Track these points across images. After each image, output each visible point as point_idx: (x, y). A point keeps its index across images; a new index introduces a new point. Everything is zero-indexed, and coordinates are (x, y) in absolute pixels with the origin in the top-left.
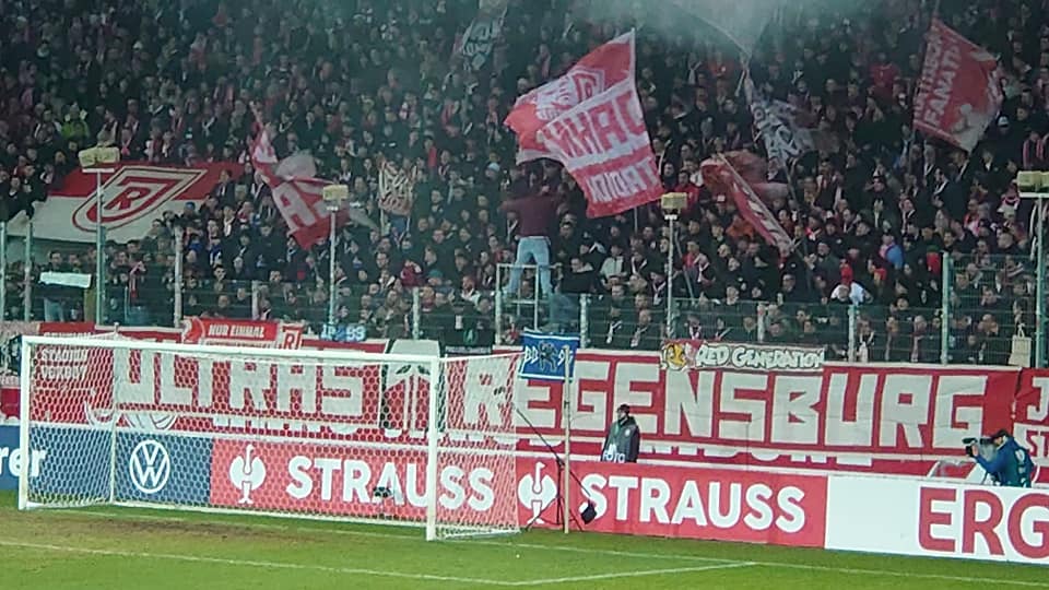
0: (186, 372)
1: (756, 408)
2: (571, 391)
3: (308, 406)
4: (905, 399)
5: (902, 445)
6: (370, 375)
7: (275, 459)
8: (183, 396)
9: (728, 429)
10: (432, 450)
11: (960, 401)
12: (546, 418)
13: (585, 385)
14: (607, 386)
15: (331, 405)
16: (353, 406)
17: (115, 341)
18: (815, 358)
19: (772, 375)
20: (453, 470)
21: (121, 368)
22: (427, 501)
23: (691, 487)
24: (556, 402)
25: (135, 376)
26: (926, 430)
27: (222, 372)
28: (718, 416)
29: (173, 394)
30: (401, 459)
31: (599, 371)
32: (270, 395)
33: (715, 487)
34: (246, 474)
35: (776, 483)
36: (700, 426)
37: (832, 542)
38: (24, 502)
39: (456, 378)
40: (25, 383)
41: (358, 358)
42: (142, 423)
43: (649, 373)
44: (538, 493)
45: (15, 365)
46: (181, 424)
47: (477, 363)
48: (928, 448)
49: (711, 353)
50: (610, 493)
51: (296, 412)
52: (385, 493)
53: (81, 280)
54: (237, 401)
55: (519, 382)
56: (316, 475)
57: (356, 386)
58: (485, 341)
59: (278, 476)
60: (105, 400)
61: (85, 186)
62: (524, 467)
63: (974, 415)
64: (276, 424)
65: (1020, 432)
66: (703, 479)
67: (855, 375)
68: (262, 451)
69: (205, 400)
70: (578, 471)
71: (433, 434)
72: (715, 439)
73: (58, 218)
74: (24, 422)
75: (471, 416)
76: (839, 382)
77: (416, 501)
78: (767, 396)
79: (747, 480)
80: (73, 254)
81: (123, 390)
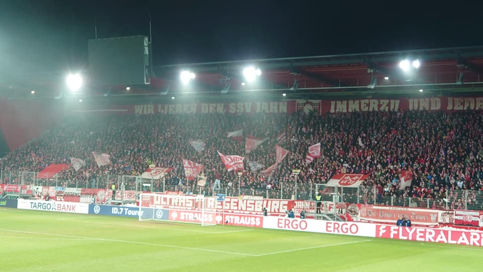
0: (165, 199)
1: (253, 206)
2: (224, 203)
3: (184, 205)
4: (275, 205)
5: (275, 212)
6: (193, 200)
7: (179, 213)
8: (165, 203)
9: (248, 209)
10: (203, 212)
11: (284, 205)
12: (220, 207)
13: (226, 202)
14: (230, 202)
15: (187, 205)
16: (191, 205)
17: (154, 194)
18: (262, 198)
19: (255, 201)
20: (206, 215)
21: (155, 199)
22: (202, 220)
23: (242, 218)
24: (222, 205)
25: (157, 200)
26: (279, 210)
27: (171, 200)
28: (247, 207)
29: (163, 203)
30: (198, 213)
31: (229, 200)
32: (178, 203)
33: (246, 218)
34: (174, 215)
35: (256, 217)
36: (244, 208)
37: (265, 226)
38: (140, 219)
39: (207, 201)
40: (140, 201)
41: (192, 198)
42: (158, 207)
43: (236, 200)
44: (219, 219)
45: (139, 198)
46: (164, 207)
47: (210, 198)
48: (279, 212)
49: (246, 197)
50: (230, 219)
51: (182, 206)
52: (195, 218)
53: (149, 185)
54: (173, 204)
55: (216, 202)
56: (185, 216)
57: (191, 202)
58: (211, 195)
59: (179, 216)
60: (152, 204)
61: (150, 170)
62: (217, 214)
63: (286, 207)
64: (179, 207)
65: (293, 210)
66: (244, 216)
67: (268, 201)
68: (177, 212)
69: (168, 203)
70: (225, 215)
71: (203, 209)
72: (246, 210)
73: (146, 175)
74: (140, 207)
75: (209, 206)
76: (265, 202)
77: (200, 220)
78: (254, 204)
79: (251, 217)
80: (148, 181)
81: (155, 202)
